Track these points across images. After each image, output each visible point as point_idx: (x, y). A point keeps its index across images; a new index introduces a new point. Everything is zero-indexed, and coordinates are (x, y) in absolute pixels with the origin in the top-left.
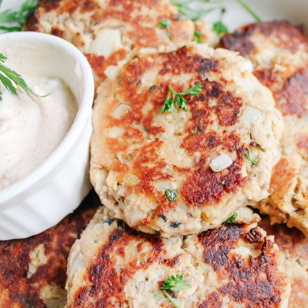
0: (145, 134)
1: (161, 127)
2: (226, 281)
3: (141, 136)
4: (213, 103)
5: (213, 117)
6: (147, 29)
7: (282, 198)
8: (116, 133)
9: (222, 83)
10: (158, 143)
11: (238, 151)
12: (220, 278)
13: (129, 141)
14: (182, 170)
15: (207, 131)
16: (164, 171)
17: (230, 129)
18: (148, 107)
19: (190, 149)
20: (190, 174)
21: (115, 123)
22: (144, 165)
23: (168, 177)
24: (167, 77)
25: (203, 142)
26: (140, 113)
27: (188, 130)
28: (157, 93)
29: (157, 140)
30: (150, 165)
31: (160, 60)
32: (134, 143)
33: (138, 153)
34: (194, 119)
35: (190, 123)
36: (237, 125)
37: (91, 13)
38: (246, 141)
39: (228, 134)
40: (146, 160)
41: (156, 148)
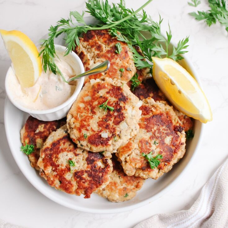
0: (90, 112)
1: (96, 112)
2: (89, 169)
3: (88, 112)
4: (116, 114)
5: (113, 119)
6: (115, 69)
7: (122, 155)
8: (82, 105)
9: (123, 109)
10: (92, 117)
11: (113, 135)
12: (88, 167)
13: (84, 111)
14: (93, 131)
15: (108, 122)
16: (88, 128)
17: (115, 126)
18: (96, 103)
19: (99, 125)
20: (94, 133)
21: (83, 102)
22: (83, 122)
23: (87, 130)
24: (108, 96)
25: (104, 126)
26: (93, 103)
27: (103, 119)
28: (102, 100)
29: (92, 116)
30: (85, 123)
31: (109, 87)
32: (85, 113)
33: (84, 117)
34: (107, 116)
35: (105, 117)
36: (118, 126)
37: (98, 52)
38: (118, 133)
39: (113, 127)
40: (85, 121)
41: (90, 119)
